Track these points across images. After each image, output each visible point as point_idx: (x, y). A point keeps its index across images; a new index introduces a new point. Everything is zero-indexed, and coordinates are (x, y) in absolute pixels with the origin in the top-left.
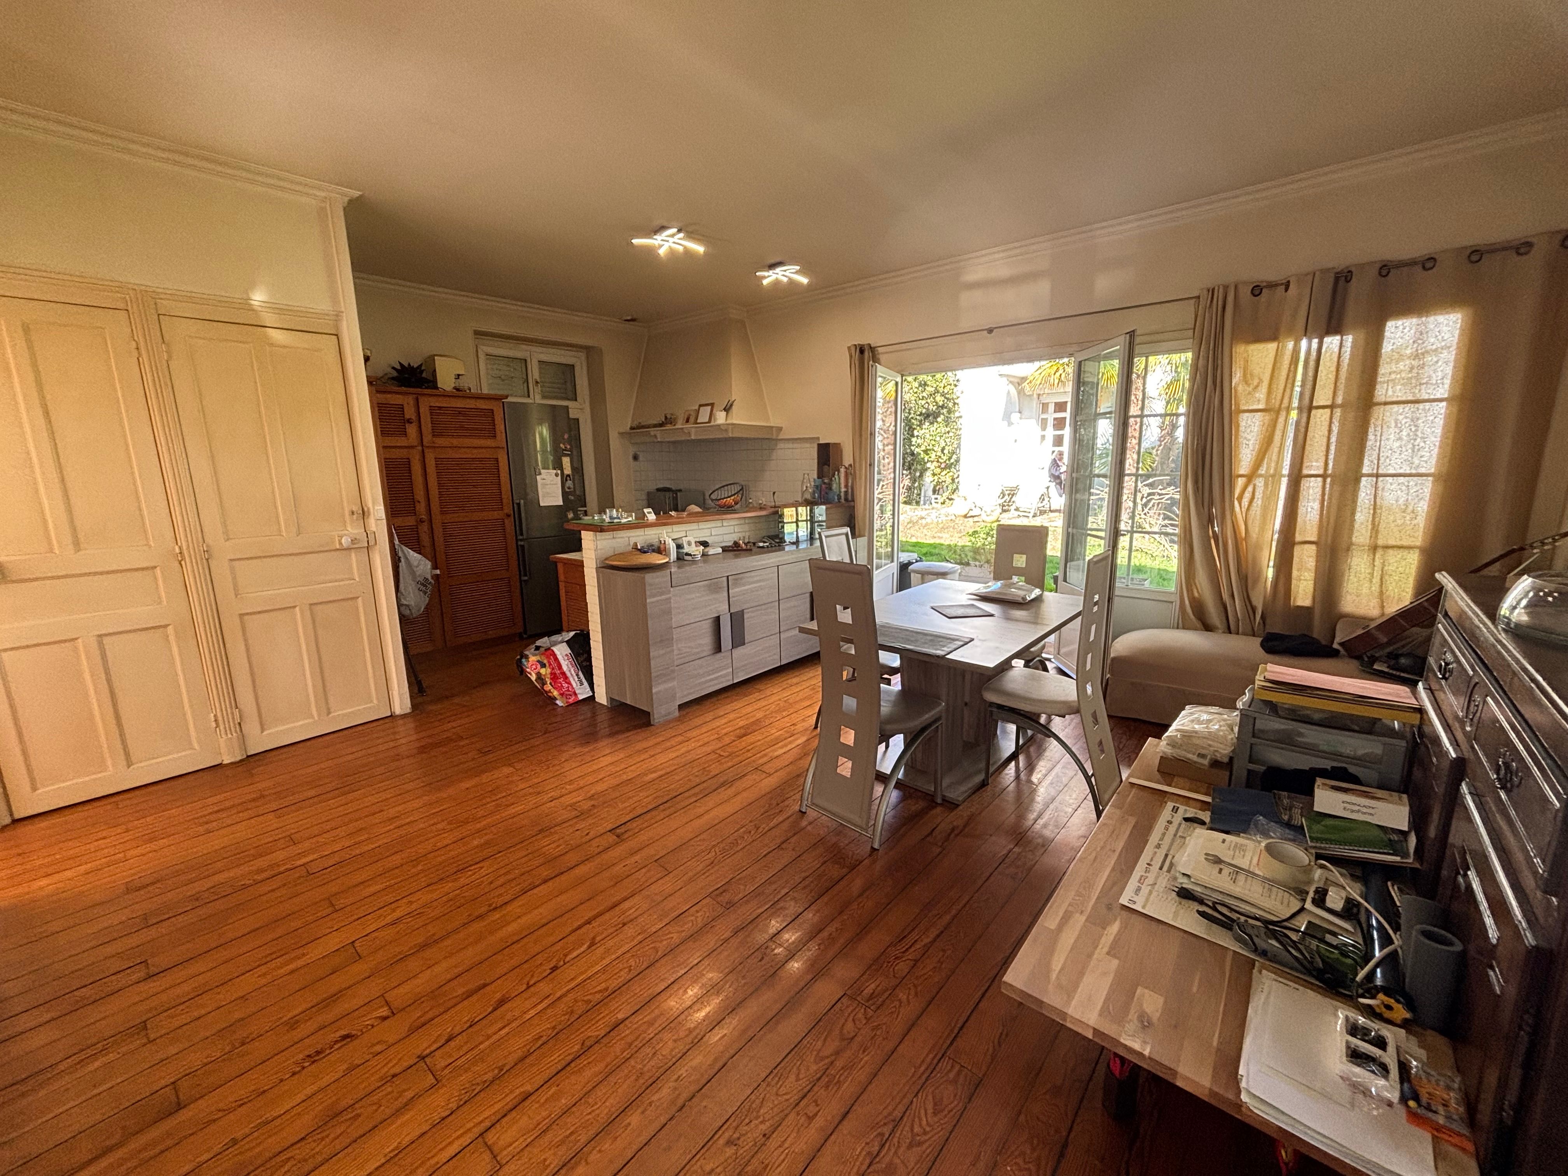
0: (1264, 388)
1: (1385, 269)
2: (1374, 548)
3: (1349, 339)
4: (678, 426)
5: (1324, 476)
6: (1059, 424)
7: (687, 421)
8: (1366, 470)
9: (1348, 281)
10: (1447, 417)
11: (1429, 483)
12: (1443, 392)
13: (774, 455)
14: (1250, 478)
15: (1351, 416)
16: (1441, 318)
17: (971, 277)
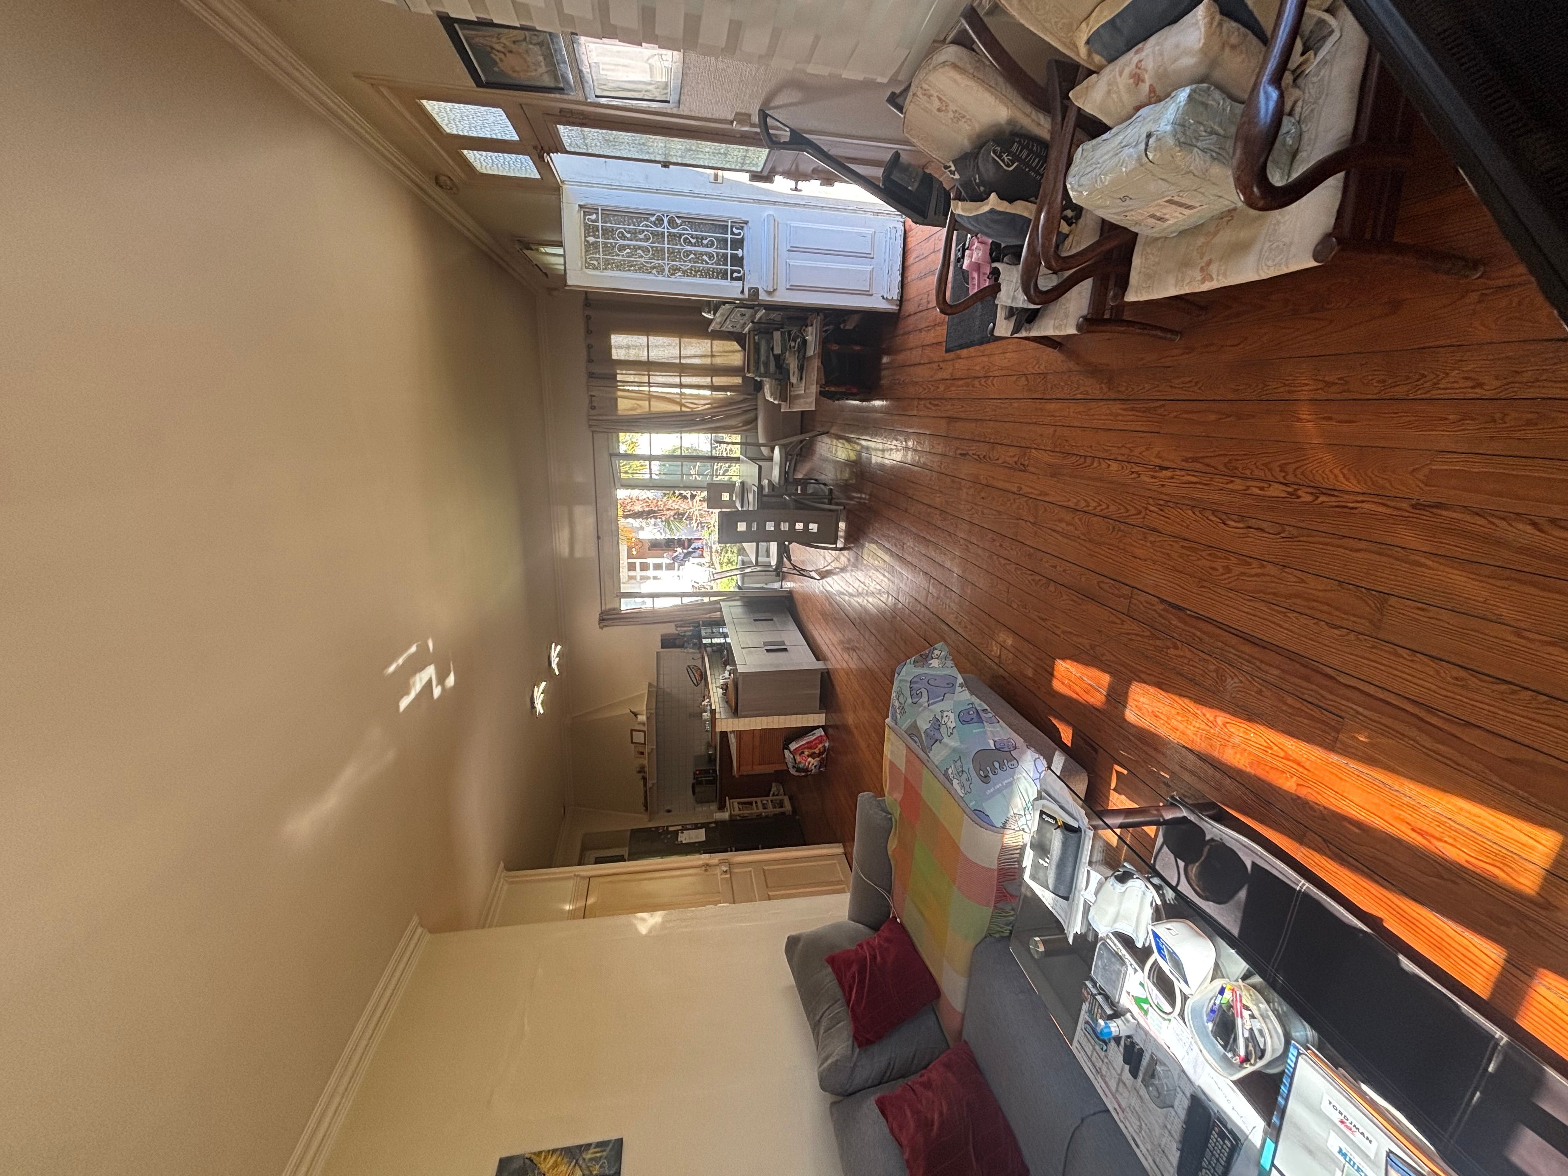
0: (639, 402)
1: (590, 361)
2: (712, 356)
3: (618, 372)
4: (646, 762)
5: (681, 376)
6: (644, 567)
7: (642, 753)
8: (678, 361)
9: (593, 373)
10: (654, 335)
11: (683, 340)
12: (645, 338)
13: (668, 690)
14: (682, 405)
15: (653, 368)
16: (613, 341)
17: (566, 551)
